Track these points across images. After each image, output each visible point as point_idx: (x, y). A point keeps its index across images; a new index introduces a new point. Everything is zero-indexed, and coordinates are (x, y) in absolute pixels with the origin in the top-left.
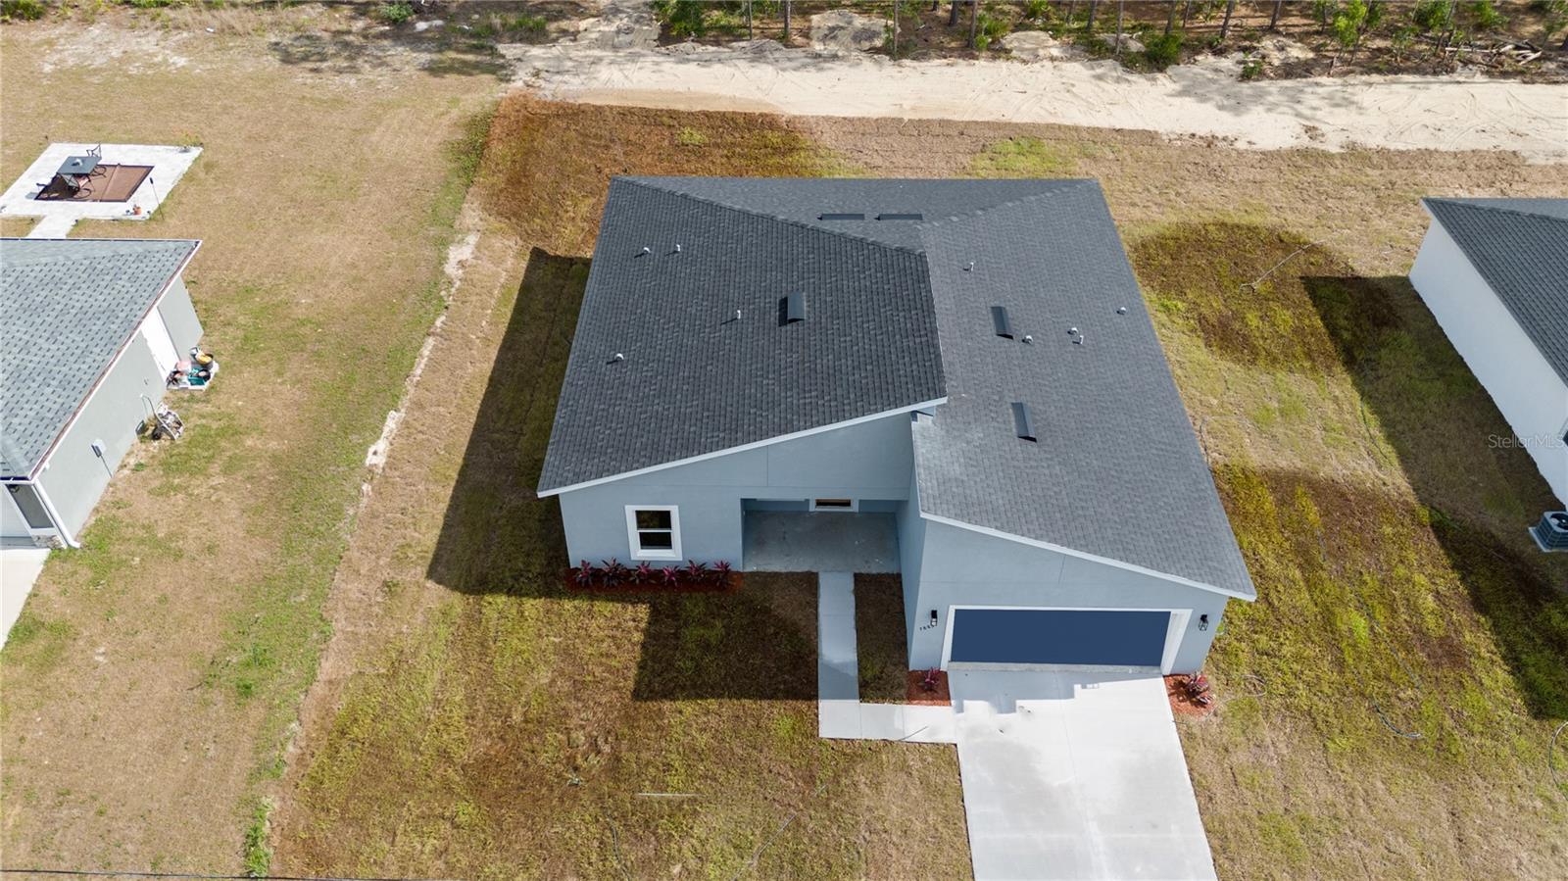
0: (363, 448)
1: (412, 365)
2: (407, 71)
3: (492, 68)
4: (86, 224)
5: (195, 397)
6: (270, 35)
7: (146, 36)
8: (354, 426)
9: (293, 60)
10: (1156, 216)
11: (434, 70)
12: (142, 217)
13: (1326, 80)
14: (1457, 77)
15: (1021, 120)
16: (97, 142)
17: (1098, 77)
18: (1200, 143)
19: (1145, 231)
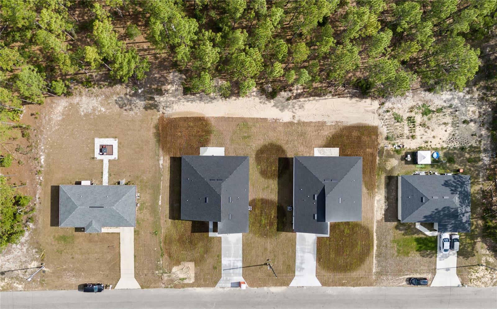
0: (158, 202)
1: (160, 187)
2: (142, 109)
3: (155, 106)
4: (110, 161)
5: (139, 199)
6: (114, 97)
7: (93, 100)
8: (157, 199)
9: (121, 107)
10: (262, 142)
11: (146, 108)
12: (117, 158)
13: (302, 99)
14: (326, 97)
15: (245, 116)
16: (101, 138)
17: (261, 102)
18: (274, 121)
19: (259, 147)
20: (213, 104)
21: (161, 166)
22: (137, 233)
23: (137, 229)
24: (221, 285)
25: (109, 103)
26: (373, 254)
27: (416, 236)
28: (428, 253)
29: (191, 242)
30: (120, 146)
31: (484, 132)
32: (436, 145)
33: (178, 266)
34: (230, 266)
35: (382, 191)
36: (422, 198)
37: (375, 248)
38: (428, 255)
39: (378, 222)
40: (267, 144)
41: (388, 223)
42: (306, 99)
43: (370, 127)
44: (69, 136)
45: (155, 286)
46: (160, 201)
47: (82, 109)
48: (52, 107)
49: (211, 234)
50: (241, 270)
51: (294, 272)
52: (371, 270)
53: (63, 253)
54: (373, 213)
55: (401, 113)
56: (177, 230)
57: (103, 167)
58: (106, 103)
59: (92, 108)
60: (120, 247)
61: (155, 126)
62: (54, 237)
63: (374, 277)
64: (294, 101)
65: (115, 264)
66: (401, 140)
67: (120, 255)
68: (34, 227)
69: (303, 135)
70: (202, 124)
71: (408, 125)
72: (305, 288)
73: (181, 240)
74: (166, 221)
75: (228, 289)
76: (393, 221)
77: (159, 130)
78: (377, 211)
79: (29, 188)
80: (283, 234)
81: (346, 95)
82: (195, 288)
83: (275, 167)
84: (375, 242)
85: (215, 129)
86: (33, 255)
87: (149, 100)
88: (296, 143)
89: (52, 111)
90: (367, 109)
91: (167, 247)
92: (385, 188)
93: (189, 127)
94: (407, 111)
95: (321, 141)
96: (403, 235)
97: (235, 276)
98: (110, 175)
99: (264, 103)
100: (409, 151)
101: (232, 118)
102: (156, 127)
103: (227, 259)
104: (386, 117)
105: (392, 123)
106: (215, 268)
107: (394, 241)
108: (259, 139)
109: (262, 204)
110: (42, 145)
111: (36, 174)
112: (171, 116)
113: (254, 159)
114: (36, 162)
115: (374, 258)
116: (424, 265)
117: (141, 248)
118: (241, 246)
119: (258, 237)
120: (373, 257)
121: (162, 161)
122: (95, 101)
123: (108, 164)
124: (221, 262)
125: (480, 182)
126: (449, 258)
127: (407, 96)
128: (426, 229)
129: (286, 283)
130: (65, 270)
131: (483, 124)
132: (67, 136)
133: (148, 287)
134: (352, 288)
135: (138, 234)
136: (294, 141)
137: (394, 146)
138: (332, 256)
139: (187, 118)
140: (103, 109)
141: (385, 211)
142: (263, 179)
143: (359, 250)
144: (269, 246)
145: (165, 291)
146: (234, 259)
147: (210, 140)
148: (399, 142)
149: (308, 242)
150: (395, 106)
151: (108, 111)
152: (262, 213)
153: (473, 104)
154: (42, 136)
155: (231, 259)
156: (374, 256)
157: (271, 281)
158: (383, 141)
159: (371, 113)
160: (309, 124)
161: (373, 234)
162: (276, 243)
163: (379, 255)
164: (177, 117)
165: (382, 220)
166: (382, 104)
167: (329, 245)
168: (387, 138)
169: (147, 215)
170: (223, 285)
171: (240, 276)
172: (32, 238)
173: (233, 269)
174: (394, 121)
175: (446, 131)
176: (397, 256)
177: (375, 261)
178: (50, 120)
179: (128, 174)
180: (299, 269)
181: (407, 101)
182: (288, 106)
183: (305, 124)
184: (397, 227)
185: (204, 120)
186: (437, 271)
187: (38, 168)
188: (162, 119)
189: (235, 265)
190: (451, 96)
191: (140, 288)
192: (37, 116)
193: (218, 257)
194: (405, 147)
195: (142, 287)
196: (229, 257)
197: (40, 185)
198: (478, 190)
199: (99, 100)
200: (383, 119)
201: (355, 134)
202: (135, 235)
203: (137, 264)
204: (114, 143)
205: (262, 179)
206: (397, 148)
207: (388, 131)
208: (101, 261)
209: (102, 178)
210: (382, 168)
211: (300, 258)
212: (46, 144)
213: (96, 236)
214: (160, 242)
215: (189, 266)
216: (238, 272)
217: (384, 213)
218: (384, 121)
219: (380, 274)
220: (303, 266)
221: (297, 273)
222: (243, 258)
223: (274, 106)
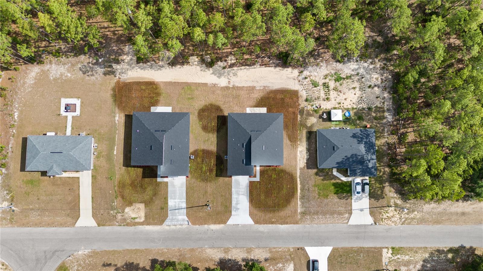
1: (116, 139)
2: (101, 74)
3: (113, 73)
4: (73, 117)
5: (96, 149)
6: (79, 65)
7: (61, 67)
8: (112, 149)
9: (84, 73)
10: (203, 103)
11: (105, 74)
12: (79, 115)
13: (235, 68)
14: (255, 66)
15: (189, 81)
16: (67, 98)
17: (201, 70)
18: (213, 85)
19: (201, 107)
20: (162, 71)
21: (117, 122)
22: (94, 177)
23: (94, 174)
24: (167, 223)
25: (74, 70)
26: (298, 197)
27: (333, 181)
28: (344, 195)
29: (141, 186)
30: (82, 105)
31: (386, 95)
32: (347, 106)
33: (130, 207)
34: (176, 207)
35: (303, 144)
36: (334, 147)
37: (299, 191)
38: (344, 197)
39: (301, 169)
40: (208, 104)
41: (310, 170)
42: (239, 68)
43: (292, 91)
44: (40, 96)
45: (110, 224)
46: (115, 151)
47: (51, 75)
48: (26, 73)
49: (159, 180)
50: (185, 211)
51: (231, 212)
52: (296, 211)
53: (30, 195)
54: (296, 161)
55: (317, 79)
56: (130, 176)
57: (67, 122)
58: (72, 70)
59: (60, 74)
60: (79, 190)
61: (112, 88)
62: (23, 181)
63: (299, 217)
64: (229, 69)
65: (75, 204)
66: (319, 102)
67: (79, 196)
68: (6, 172)
69: (237, 97)
70: (153, 87)
71: (324, 90)
72: (240, 225)
73: (133, 185)
74: (120, 168)
76: (314, 169)
77: (115, 92)
78: (300, 160)
79: (4, 139)
80: (221, 179)
81: (271, 65)
82: (145, 226)
83: (214, 124)
84: (299, 186)
85: (163, 91)
86: (4, 196)
87: (108, 68)
88: (232, 104)
89: (26, 76)
90: (288, 76)
91: (121, 190)
92: (306, 141)
93: (142, 89)
94: (322, 78)
95: (253, 102)
96: (323, 180)
97: (180, 215)
98: (73, 128)
99: (204, 71)
100: (325, 111)
101: (178, 83)
102: (114, 89)
103: (172, 200)
104: (305, 83)
105: (311, 88)
106: (162, 208)
107: (315, 186)
108: (201, 101)
109: (203, 154)
110: (16, 103)
111: (10, 127)
112: (126, 80)
113: (197, 116)
114: (11, 117)
115: (299, 199)
116: (342, 206)
117: (98, 191)
118: (185, 189)
119: (200, 181)
120: (297, 199)
121: (118, 117)
122: (62, 68)
123: (72, 120)
124: (167, 203)
125: (385, 136)
126: (362, 200)
127: (321, 66)
128: (342, 176)
129: (224, 222)
130: (32, 209)
131: (385, 89)
132: (38, 97)
133: (103, 225)
134: (280, 226)
135: (95, 179)
136: (230, 102)
137: (313, 107)
138: (263, 197)
139: (140, 82)
140: (69, 75)
141: (307, 160)
142: (205, 133)
143: (285, 192)
144: (209, 190)
145: (119, 228)
146: (179, 201)
147: (159, 101)
148: (317, 103)
149: (242, 185)
150: (312, 74)
151: (73, 76)
152: (203, 161)
153: (376, 72)
154: (16, 96)
155: (176, 200)
156: (299, 198)
157: (211, 220)
158: (303, 103)
159: (292, 80)
160: (241, 88)
161: (297, 179)
162: (215, 187)
163: (302, 197)
164: (131, 81)
165: (304, 167)
166: (301, 72)
167: (260, 188)
168: (306, 100)
169: (103, 162)
170: (170, 223)
171: (184, 215)
172: (4, 181)
173: (178, 209)
174: (312, 86)
175: (355, 94)
176: (318, 198)
177: (299, 203)
178: (24, 83)
179: (88, 128)
180: (235, 209)
181: (322, 70)
182: (224, 73)
183: (239, 88)
184: (317, 174)
185: (154, 84)
186: (353, 211)
187: (12, 123)
188: (118, 82)
189: (180, 206)
190: (358, 66)
191: (97, 225)
192: (13, 80)
193: (165, 199)
194: (322, 107)
195: (99, 225)
196: (175, 199)
197: (13, 136)
198: (384, 143)
199: (66, 67)
200: (302, 85)
201: (279, 96)
202: (92, 179)
203: (95, 205)
204: (77, 102)
205: (203, 133)
206: (315, 108)
207: (307, 95)
208: (63, 202)
209: (66, 131)
210: (303, 125)
211: (235, 200)
212: (20, 103)
213: (59, 180)
214: (115, 186)
215: (140, 207)
216: (182, 212)
217: (306, 162)
218: (303, 86)
219: (304, 214)
220: (239, 206)
221: (233, 213)
222: (187, 200)
223: (213, 73)
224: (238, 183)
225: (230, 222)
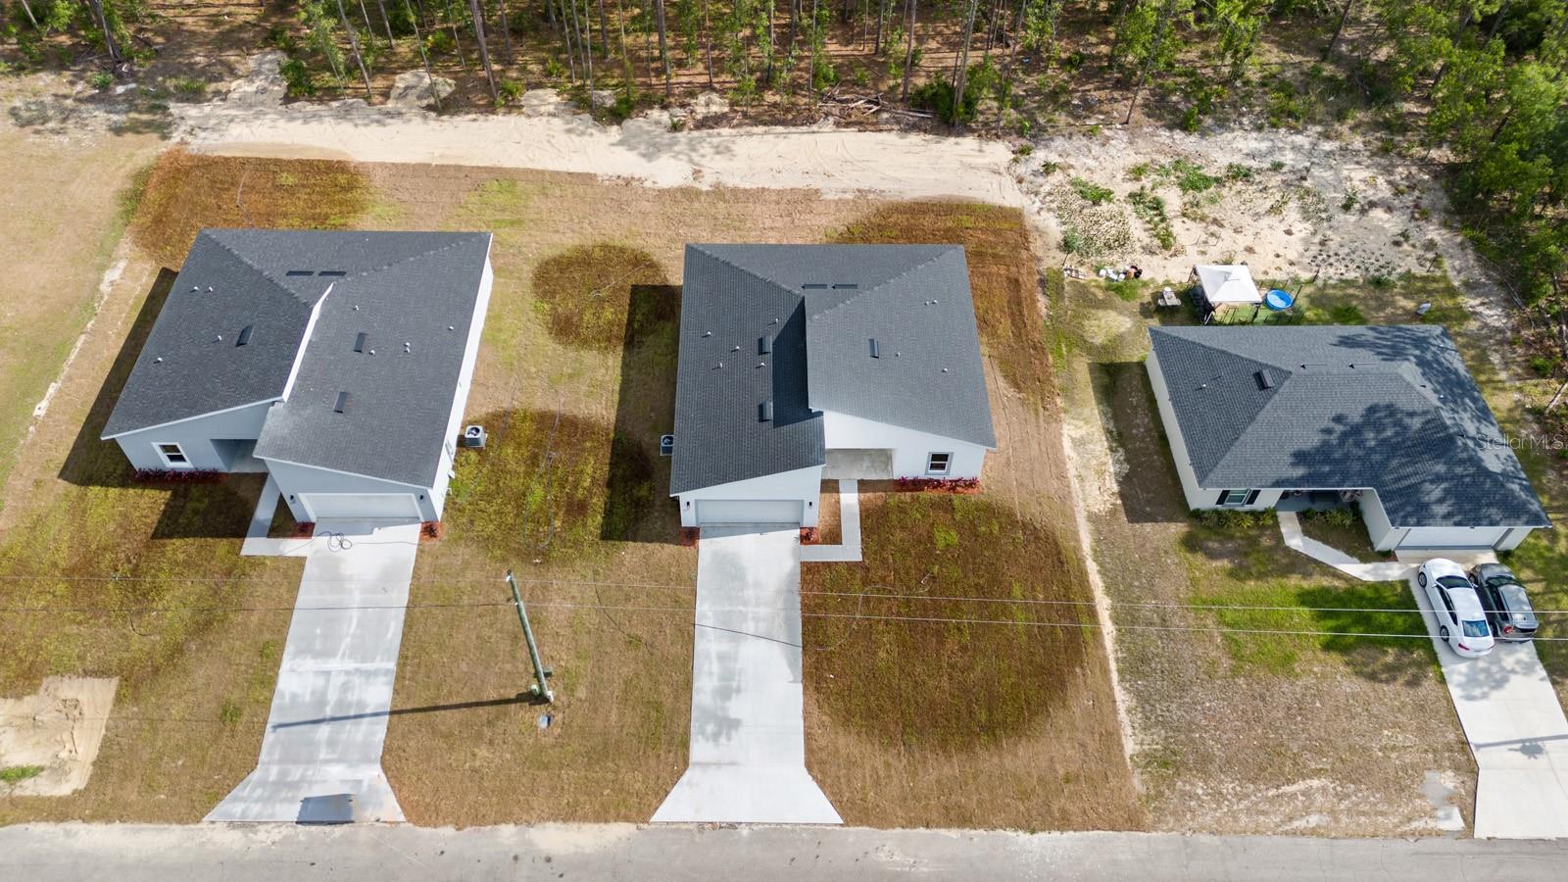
0: (33, 406)
1: (68, 355)
3: (159, 127)
6: (15, 101)
8: (28, 391)
9: (25, 125)
11: (119, 130)
13: (725, 131)
14: (815, 128)
15: (507, 163)
17: (569, 131)
19: (553, 254)
20: (388, 128)
21: (105, 288)
24: (238, 808)
26: (1105, 658)
27: (1295, 582)
28: (1390, 659)
29: (133, 583)
31: (1434, 232)
33: (19, 697)
34: (322, 702)
35: (1086, 412)
36: (1259, 377)
37: (1108, 628)
38: (1393, 671)
39: (1095, 518)
41: (1148, 527)
42: (742, 131)
43: (991, 206)
49: (254, 546)
50: (380, 730)
51: (685, 745)
52: (1110, 738)
54: (1062, 480)
55: (1100, 181)
56: (83, 526)
61: (134, 172)
64: (696, 134)
70: (334, 182)
71: (1141, 216)
74: (35, 483)
75: (276, 834)
76: (1170, 519)
77: (145, 184)
78: (1080, 477)
81: (886, 127)
82: (76, 826)
84: (1103, 604)
85: (380, 197)
87: (143, 112)
90: (967, 161)
92: (1099, 403)
93: (280, 188)
94: (1120, 175)
96: (1232, 574)
97: (339, 761)
99: (583, 133)
102: (140, 176)
103: (309, 664)
104: (1048, 188)
105: (1076, 206)
106: (228, 714)
107: (1198, 603)
108: (558, 232)
112: (213, 150)
113: (530, 283)
115: (1115, 676)
116: (1395, 725)
119: (503, 561)
120: (1105, 672)
121: (119, 272)
126: (1508, 686)
129: (639, 810)
131: (1420, 213)
134: (1023, 837)
138: (887, 653)
139: (276, 159)
141: (1120, 483)
142: (560, 348)
143: (1021, 628)
146: (351, 665)
149: (757, 585)
150: (1071, 161)
152: (534, 464)
155: (334, 664)
156: (1113, 666)
157: (544, 793)
158: (1051, 254)
159: (986, 174)
160: (757, 195)
161: (1081, 561)
162: (589, 593)
163: (1136, 665)
164: (237, 153)
165: (1113, 512)
166: (1024, 151)
168: (1067, 246)
170: (255, 810)
171: (366, 758)
173: (334, 719)
174: (1081, 201)
175: (1289, 233)
176: (1235, 672)
177: (1122, 697)
180: (710, 728)
181: (1112, 151)
183: (738, 195)
184: (1190, 544)
186: (1480, 757)
188: (171, 156)
189: (352, 697)
194: (1144, 277)
196: (327, 653)
198: (1510, 410)
201: (935, 223)
207: (1065, 228)
210: (1069, 336)
211: (715, 667)
215: (83, 698)
216: (359, 737)
217: (1116, 488)
218: (1040, 197)
219: (1165, 764)
220: (735, 708)
221: (699, 749)
222: (403, 660)
223: (621, 143)
224: (732, 572)
225: (679, 806)
